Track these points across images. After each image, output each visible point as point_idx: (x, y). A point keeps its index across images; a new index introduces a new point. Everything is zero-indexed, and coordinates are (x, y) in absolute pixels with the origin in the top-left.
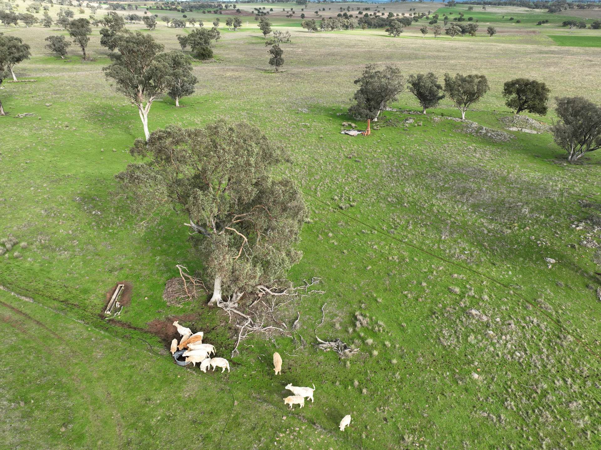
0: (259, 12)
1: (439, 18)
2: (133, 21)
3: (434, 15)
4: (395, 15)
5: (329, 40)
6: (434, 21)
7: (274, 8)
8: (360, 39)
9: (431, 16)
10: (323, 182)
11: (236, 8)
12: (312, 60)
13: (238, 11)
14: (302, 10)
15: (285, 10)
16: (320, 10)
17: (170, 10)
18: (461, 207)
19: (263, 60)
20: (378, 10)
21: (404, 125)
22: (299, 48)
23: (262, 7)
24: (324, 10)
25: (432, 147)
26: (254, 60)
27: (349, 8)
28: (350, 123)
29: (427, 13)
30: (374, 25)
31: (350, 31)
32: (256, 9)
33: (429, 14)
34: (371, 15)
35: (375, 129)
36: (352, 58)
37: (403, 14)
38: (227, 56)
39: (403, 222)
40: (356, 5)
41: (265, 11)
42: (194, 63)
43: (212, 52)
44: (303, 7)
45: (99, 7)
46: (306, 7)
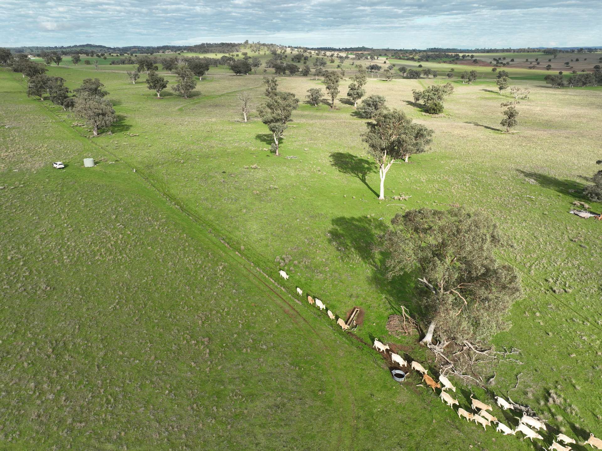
0: (498, 63)
2: (373, 70)
7: (516, 59)
10: (539, 262)
11: (474, 58)
12: (551, 121)
13: (475, 61)
14: (550, 60)
15: (529, 60)
16: (572, 60)
17: (408, 59)
19: (494, 119)
22: (537, 106)
23: (502, 57)
24: (577, 60)
26: (485, 117)
28: (583, 203)
32: (495, 60)
38: (457, 112)
41: (505, 62)
42: (424, 117)
43: (443, 108)
44: (552, 57)
45: (347, 57)
46: (555, 57)
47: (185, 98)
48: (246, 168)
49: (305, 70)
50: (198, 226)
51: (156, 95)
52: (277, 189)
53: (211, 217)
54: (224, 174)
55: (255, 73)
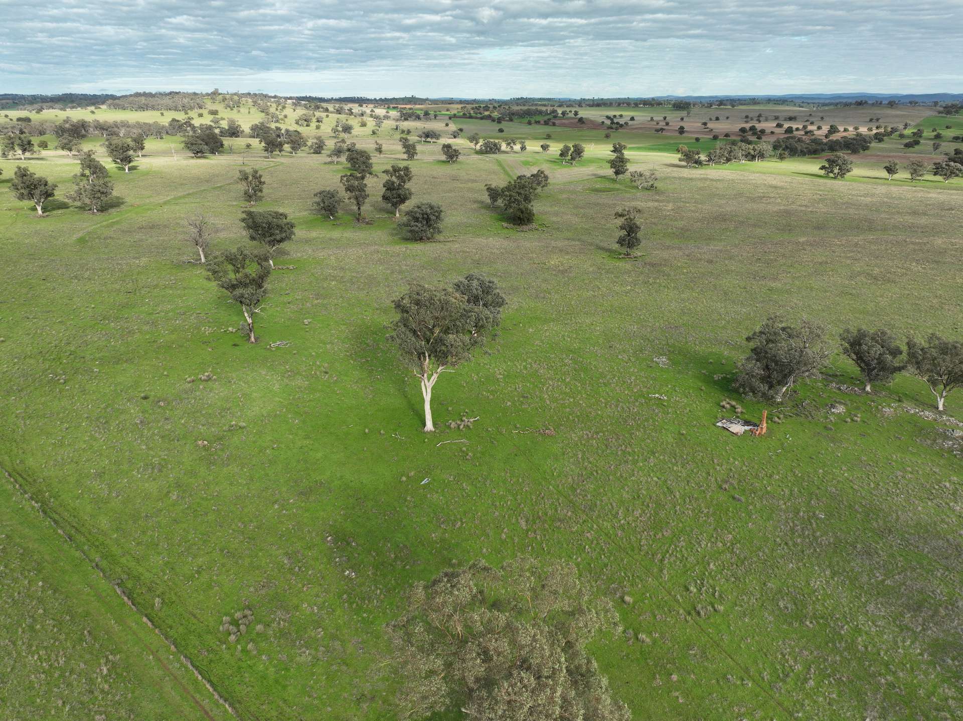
0: (612, 123)
1: (925, 134)
2: (429, 139)
3: (915, 131)
4: (841, 129)
5: (720, 185)
6: (913, 143)
7: (637, 116)
8: (774, 183)
9: (908, 132)
10: (676, 546)
11: (579, 116)
12: (687, 230)
13: (581, 120)
14: (682, 119)
15: (654, 119)
16: (711, 119)
17: (482, 118)
18: (910, 646)
19: (608, 229)
20: (811, 119)
21: (827, 418)
22: (668, 202)
23: (618, 113)
24: (717, 119)
25: (872, 478)
26: (595, 228)
27: (760, 116)
28: (734, 403)
29: (901, 127)
30: (802, 151)
31: (758, 164)
32: (608, 117)
33: (905, 128)
34: (797, 129)
35: (775, 422)
36: (754, 226)
37: (856, 128)
38: (555, 219)
39: (799, 668)
40: (774, 111)
41: (622, 121)
42: (505, 231)
43: (534, 215)
44: (684, 113)
45: (387, 117)
46: (688, 113)
47: (93, 213)
48: (189, 382)
49: (316, 144)
50: (73, 551)
51: (34, 209)
52: (244, 427)
53: (104, 522)
54: (144, 402)
55: (231, 151)
